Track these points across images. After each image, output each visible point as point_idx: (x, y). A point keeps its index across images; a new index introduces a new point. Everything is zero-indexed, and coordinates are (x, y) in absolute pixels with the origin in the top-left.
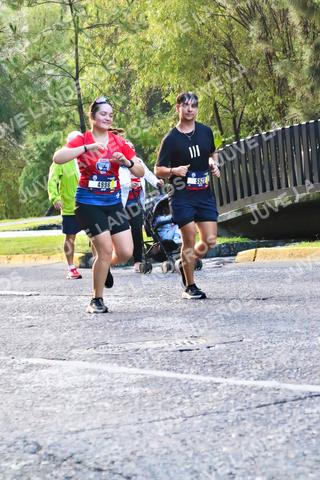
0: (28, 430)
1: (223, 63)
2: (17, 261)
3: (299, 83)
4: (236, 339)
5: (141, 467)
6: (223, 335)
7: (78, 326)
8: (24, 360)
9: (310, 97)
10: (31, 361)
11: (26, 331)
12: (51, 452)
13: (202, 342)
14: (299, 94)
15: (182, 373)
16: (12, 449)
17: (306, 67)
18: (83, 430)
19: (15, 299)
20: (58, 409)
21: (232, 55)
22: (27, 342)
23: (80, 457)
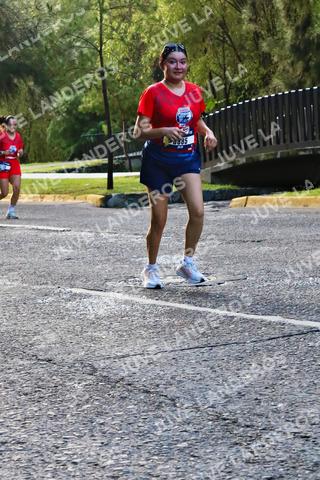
0: (83, 353)
1: (218, 39)
2: (49, 200)
3: (281, 58)
4: (241, 276)
5: (181, 390)
6: (229, 273)
8: (69, 290)
9: (291, 70)
10: (74, 290)
11: (66, 262)
12: (105, 374)
13: (213, 278)
14: (281, 67)
15: (200, 306)
16: (72, 370)
17: (288, 45)
18: (128, 356)
19: (51, 234)
20: (103, 334)
21: (226, 32)
22: (68, 274)
23: (131, 380)
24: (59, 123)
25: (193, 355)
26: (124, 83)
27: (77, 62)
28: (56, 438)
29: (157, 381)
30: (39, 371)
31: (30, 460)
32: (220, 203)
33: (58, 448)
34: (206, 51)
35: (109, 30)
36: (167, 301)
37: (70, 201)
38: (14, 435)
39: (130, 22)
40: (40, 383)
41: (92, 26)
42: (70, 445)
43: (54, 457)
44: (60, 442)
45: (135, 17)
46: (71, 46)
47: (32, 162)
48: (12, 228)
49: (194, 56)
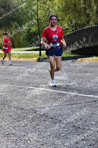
0: (32, 107)
1: (73, 9)
2: (21, 59)
3: (93, 15)
4: (80, 83)
5: (62, 118)
6: (77, 82)
7: (40, 78)
8: (28, 87)
10: (30, 87)
12: (39, 113)
13: (72, 83)
14: (93, 18)
15: (68, 92)
16: (29, 112)
17: (95, 11)
19: (22, 70)
20: (38, 101)
21: (76, 7)
22: (28, 82)
23: (47, 115)
24: (24, 36)
25: (66, 107)
26: (44, 23)
27: (30, 17)
28: (24, 132)
29: (55, 115)
30: (19, 112)
31: (16, 139)
32: (74, 60)
33: (25, 135)
34: (69, 13)
35: (40, 7)
36: (58, 90)
37: (28, 60)
38: (12, 132)
39: (46, 4)
40: (19, 116)
41: (34, 6)
42: (29, 135)
43: (24, 138)
44: (26, 134)
45: (48, 3)
46: (28, 12)
47: (16, 48)
48: (10, 68)
49: (66, 15)
